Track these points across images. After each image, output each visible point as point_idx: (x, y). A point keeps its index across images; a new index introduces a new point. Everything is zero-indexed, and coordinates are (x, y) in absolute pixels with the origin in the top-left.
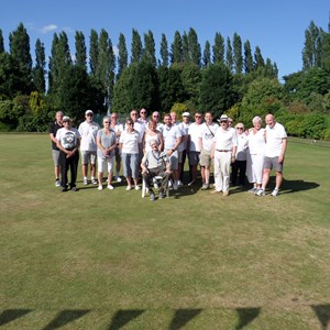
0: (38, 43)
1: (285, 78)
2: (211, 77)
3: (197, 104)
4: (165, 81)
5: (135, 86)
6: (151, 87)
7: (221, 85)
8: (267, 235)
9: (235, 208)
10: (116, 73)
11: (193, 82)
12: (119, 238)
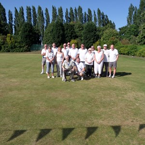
0: (10, 11)
1: (120, 29)
2: (88, 28)
3: (81, 40)
4: (67, 29)
5: (54, 32)
6: (62, 32)
7: (92, 32)
8: (118, 96)
9: (103, 85)
10: (45, 26)
11: (79, 30)
12: (56, 98)
